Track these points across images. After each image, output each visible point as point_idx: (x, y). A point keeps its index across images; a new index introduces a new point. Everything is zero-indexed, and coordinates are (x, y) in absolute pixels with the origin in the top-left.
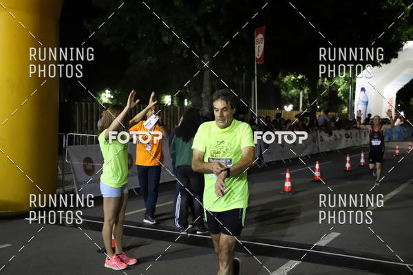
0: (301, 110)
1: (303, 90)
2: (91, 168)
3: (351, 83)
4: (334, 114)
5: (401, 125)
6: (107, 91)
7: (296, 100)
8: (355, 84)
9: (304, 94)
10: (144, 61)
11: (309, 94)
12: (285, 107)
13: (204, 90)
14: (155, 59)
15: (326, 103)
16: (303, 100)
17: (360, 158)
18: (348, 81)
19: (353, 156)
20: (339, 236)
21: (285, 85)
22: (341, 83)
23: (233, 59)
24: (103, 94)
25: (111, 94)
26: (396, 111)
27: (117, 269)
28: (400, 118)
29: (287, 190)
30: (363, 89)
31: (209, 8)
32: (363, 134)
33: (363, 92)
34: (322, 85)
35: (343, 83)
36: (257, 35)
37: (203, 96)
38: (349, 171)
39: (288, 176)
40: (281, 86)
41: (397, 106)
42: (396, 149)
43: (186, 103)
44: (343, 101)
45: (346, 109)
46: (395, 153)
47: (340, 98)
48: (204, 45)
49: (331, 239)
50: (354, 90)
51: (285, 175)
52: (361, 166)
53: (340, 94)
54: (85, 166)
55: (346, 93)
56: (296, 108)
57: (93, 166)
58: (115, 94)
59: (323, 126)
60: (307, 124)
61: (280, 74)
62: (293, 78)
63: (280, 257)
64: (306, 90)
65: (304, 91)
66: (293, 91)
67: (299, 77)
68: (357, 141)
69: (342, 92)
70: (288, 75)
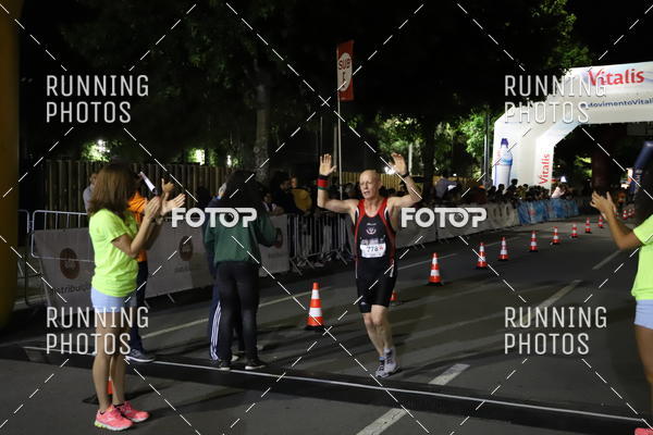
1: (413, 141)
2: (72, 266)
3: (486, 132)
4: (462, 179)
5: (562, 197)
6: (100, 142)
8: (492, 133)
9: (415, 149)
10: (160, 93)
11: (422, 149)
12: (386, 169)
13: (258, 141)
14: (179, 90)
15: (448, 162)
16: (413, 158)
17: (501, 248)
18: (482, 127)
19: (489, 245)
20: (466, 369)
21: (385, 133)
22: (472, 132)
24: (94, 147)
25: (107, 146)
26: (554, 175)
27: (115, 429)
28: (560, 187)
30: (504, 142)
31: (264, 10)
32: (504, 211)
33: (504, 146)
34: (442, 135)
35: (475, 132)
36: (341, 55)
37: (256, 150)
38: (484, 268)
40: (379, 136)
41: (555, 168)
43: (229, 162)
44: (475, 158)
45: (480, 173)
46: (553, 240)
47: (470, 154)
48: (257, 69)
49: (456, 374)
50: (492, 142)
52: (501, 260)
53: (470, 149)
54: (62, 264)
55: (479, 148)
57: (77, 263)
58: (114, 146)
59: (444, 198)
61: (377, 118)
62: (398, 122)
64: (417, 142)
65: (414, 144)
66: (397, 144)
67: (407, 122)
68: (495, 221)
69: (474, 145)
70: (390, 118)
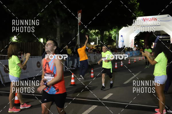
0: (97, 45)
4: (111, 46)
6: (15, 37)
7: (95, 40)
8: (118, 34)
9: (98, 38)
11: (100, 38)
12: (91, 43)
13: (57, 36)
16: (98, 40)
17: (121, 63)
18: (116, 32)
19: (118, 63)
20: (112, 95)
21: (91, 34)
23: (69, 23)
24: (13, 38)
25: (17, 38)
29: (92, 77)
30: (122, 36)
33: (122, 37)
34: (106, 34)
35: (114, 33)
36: (79, 13)
37: (57, 38)
38: (117, 69)
39: (92, 71)
40: (89, 35)
41: (135, 43)
42: (134, 60)
44: (114, 40)
45: (115, 44)
46: (134, 61)
49: (109, 96)
50: (118, 36)
51: (91, 71)
52: (121, 67)
53: (113, 38)
54: (5, 69)
55: (115, 38)
56: (95, 44)
57: (8, 69)
58: (19, 38)
60: (100, 50)
62: (94, 31)
63: (89, 104)
64: (99, 36)
65: (98, 37)
66: (94, 37)
67: (97, 31)
69: (114, 37)
70: (92, 30)
